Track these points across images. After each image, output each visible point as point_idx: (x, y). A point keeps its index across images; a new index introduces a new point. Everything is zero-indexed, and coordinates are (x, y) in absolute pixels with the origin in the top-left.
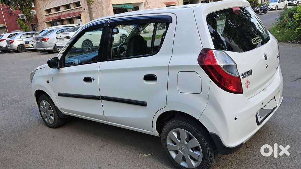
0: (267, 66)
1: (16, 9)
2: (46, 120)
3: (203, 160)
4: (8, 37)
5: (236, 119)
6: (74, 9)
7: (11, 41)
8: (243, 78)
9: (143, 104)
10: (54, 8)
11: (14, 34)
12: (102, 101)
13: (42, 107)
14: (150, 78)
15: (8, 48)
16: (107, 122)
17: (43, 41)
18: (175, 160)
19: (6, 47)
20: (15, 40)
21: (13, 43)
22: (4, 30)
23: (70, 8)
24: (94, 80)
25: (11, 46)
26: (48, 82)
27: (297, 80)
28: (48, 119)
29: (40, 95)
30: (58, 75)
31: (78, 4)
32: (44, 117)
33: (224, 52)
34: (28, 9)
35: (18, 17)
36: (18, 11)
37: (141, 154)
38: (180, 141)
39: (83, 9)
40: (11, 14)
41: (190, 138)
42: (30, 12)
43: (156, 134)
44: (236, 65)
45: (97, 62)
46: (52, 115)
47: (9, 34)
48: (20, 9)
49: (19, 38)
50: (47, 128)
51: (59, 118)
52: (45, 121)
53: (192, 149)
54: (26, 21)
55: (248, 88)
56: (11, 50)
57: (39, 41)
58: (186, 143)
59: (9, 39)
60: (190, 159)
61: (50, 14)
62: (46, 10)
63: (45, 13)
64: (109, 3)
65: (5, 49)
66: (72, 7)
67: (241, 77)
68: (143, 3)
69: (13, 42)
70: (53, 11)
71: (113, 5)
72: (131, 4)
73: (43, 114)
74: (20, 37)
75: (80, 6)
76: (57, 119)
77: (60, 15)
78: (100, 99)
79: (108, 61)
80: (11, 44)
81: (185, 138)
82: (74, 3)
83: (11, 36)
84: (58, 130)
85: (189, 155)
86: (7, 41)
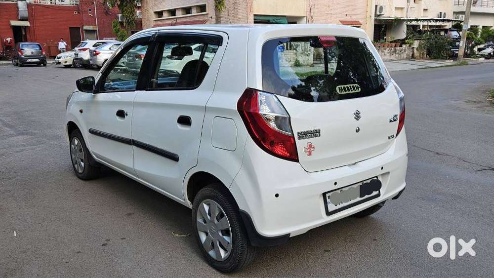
0: (357, 129)
1: (113, 6)
2: (76, 166)
3: (232, 251)
4: (93, 46)
5: (277, 195)
6: (197, 15)
7: (96, 51)
8: (299, 138)
9: (174, 158)
10: (167, 10)
11: (103, 43)
12: (134, 146)
13: (73, 146)
14: (185, 121)
15: (91, 62)
16: (139, 179)
17: (137, 59)
18: (204, 246)
19: (88, 61)
20: (101, 52)
21: (98, 56)
22: (93, 35)
23: (191, 13)
24: (127, 115)
25: (95, 60)
26: (81, 111)
27: (481, 171)
28: (78, 165)
29: (73, 129)
30: (92, 102)
31: (202, 8)
32: (74, 162)
33: (276, 96)
34: (130, 7)
35: (117, 18)
36: (116, 9)
37: (172, 233)
38: (211, 218)
39: (209, 16)
40: (107, 12)
41: (222, 215)
42: (133, 13)
43: (188, 204)
44: (290, 118)
45: (134, 91)
46: (82, 161)
47: (95, 42)
48: (119, 6)
49: (108, 49)
50: (75, 178)
51: (90, 166)
52: (74, 167)
53: (222, 231)
54: (124, 25)
55: (310, 154)
56: (94, 65)
57: (131, 58)
58: (216, 222)
59: (93, 49)
60: (219, 247)
61: (161, 18)
62: (155, 13)
63: (154, 17)
64: (249, 12)
65: (85, 63)
66: (194, 12)
67: (296, 137)
68: (303, 17)
69: (98, 54)
70: (166, 16)
71: (255, 15)
72: (285, 16)
73: (73, 157)
74: (110, 49)
75: (205, 11)
76: (87, 166)
77: (174, 22)
78: (131, 144)
79: (146, 91)
80: (95, 57)
81: (215, 215)
82: (198, 6)
83: (98, 45)
84: (87, 183)
85: (218, 240)
86: (91, 52)
